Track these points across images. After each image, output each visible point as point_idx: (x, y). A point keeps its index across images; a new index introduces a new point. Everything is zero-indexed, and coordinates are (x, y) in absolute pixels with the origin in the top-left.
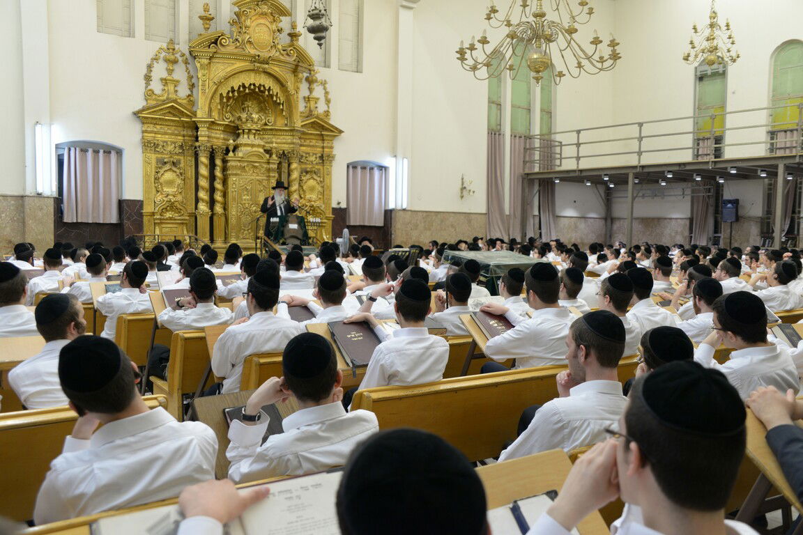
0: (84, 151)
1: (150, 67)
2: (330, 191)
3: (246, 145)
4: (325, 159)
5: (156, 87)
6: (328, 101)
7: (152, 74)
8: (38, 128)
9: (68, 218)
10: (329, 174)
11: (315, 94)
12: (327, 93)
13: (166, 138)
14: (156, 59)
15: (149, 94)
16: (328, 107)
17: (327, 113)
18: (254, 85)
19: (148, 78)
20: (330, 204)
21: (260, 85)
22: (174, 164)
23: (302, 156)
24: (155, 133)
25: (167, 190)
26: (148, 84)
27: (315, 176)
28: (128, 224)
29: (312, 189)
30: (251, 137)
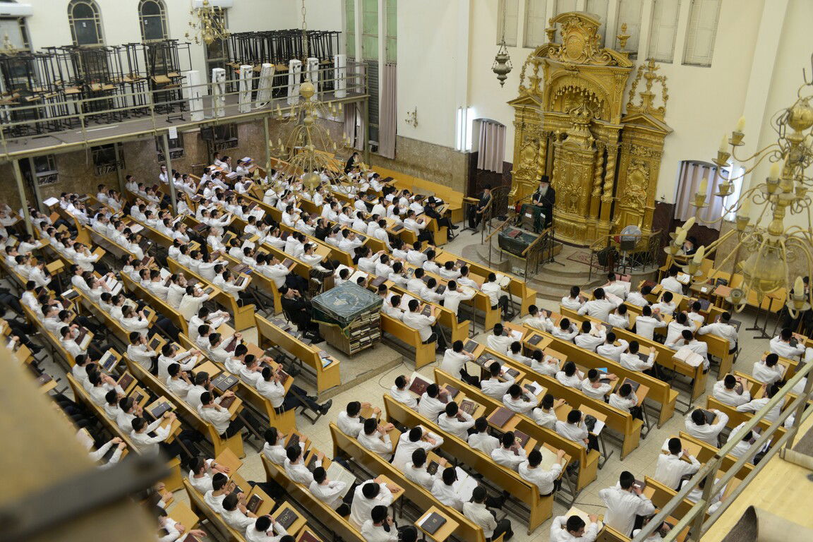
0: (490, 125)
1: (524, 68)
2: (656, 184)
4: (658, 155)
5: (527, 83)
6: (666, 98)
7: (525, 73)
8: (468, 109)
9: (480, 166)
10: (657, 169)
11: (653, 91)
12: (665, 90)
13: (530, 121)
14: (527, 62)
15: (522, 89)
16: (665, 104)
17: (662, 110)
18: (572, 87)
19: (522, 77)
20: (654, 197)
21: (577, 88)
22: (534, 141)
23: (633, 148)
24: (523, 117)
25: (528, 160)
26: (522, 81)
27: (642, 169)
28: (503, 177)
29: (637, 179)
30: (577, 129)
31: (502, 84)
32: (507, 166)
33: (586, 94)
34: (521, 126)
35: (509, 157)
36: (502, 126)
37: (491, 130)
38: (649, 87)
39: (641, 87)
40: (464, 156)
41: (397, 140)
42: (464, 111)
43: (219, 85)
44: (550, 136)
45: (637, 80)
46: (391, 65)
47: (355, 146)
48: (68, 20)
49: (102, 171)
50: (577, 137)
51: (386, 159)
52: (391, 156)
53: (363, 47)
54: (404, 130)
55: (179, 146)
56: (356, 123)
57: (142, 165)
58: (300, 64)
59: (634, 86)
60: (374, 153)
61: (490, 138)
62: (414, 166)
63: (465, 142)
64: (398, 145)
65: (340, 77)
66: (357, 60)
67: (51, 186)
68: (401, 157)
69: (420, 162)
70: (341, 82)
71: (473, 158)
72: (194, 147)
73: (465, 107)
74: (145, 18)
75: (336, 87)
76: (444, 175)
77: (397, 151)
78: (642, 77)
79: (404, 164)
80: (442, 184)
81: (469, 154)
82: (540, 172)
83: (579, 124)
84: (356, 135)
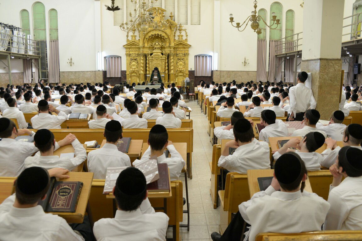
0: (112, 58)
2: (188, 65)
3: (155, 53)
4: (186, 55)
5: (130, 38)
6: (187, 36)
7: (129, 35)
8: (102, 52)
9: (108, 76)
10: (187, 59)
11: (182, 34)
12: (186, 33)
13: (133, 52)
15: (128, 40)
16: (187, 38)
17: (186, 40)
18: (155, 34)
19: (127, 36)
20: (188, 69)
21: (157, 34)
22: (135, 60)
23: (177, 54)
24: (129, 51)
25: (133, 67)
26: (127, 38)
27: (182, 60)
28: (122, 77)
29: (181, 65)
30: (157, 50)
32: (124, 73)
33: (161, 36)
34: (128, 55)
35: (124, 68)
36: (120, 57)
37: (112, 60)
38: (180, 33)
39: (178, 33)
41: (60, 74)
42: (100, 53)
44: (145, 56)
45: (175, 31)
46: (55, 41)
47: (32, 83)
50: (157, 53)
52: (57, 82)
53: (34, 35)
54: (64, 68)
56: (32, 71)
59: (175, 33)
61: (112, 64)
64: (61, 76)
68: (63, 81)
71: (105, 73)
73: (100, 51)
77: (61, 79)
78: (178, 30)
81: (103, 71)
82: (142, 69)
83: (158, 48)
84: (32, 77)
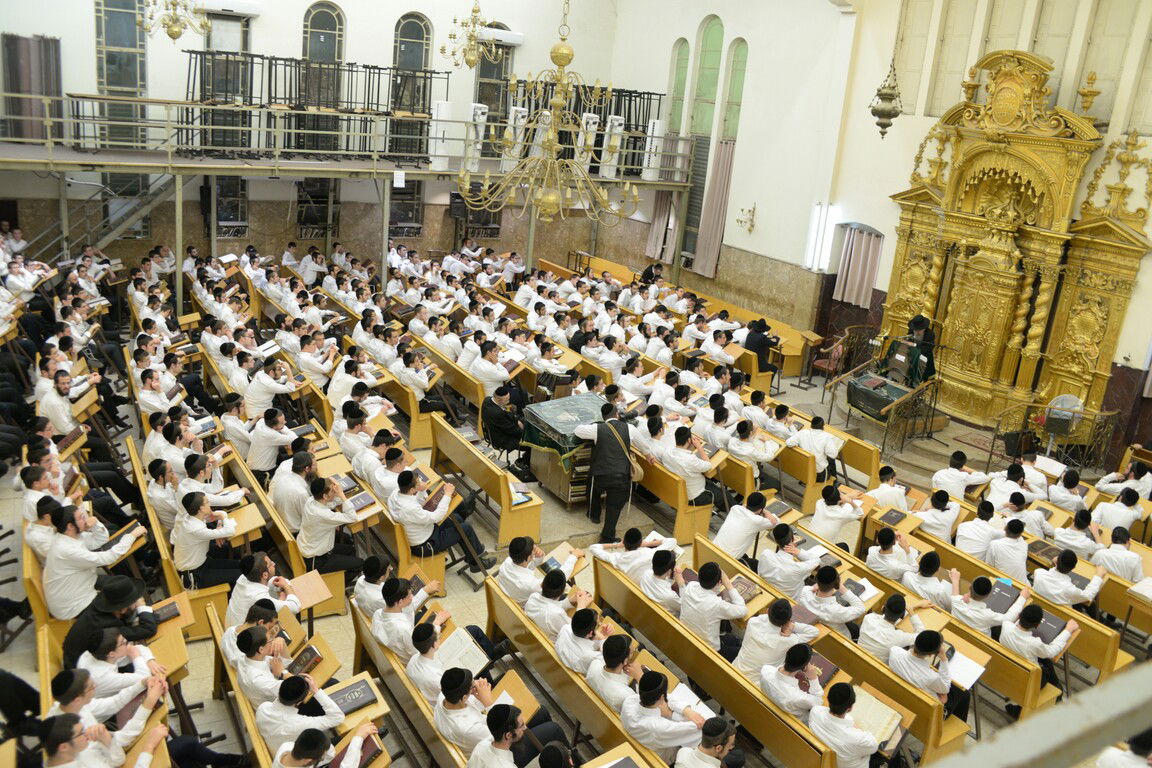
0: (861, 232)
1: (922, 147)
2: (1117, 335)
4: (1123, 286)
5: (924, 170)
7: (923, 154)
8: (831, 208)
10: (1122, 309)
11: (1129, 183)
13: (923, 228)
14: (928, 138)
15: (916, 177)
16: (1149, 205)
17: (1141, 214)
19: (918, 160)
20: (1111, 356)
21: (1003, 171)
22: (925, 259)
23: (1084, 275)
24: (912, 221)
25: (912, 287)
26: (917, 166)
27: (1095, 309)
28: (871, 314)
29: (1085, 326)
30: (996, 238)
31: (883, 134)
32: (879, 296)
33: (1017, 181)
34: (906, 235)
35: (883, 283)
36: (879, 236)
37: (861, 240)
38: (1123, 176)
39: (1110, 176)
40: (814, 277)
41: (722, 249)
42: (824, 209)
43: (476, 126)
44: (951, 250)
45: (1103, 166)
46: (728, 142)
47: (661, 258)
48: (301, 29)
49: (306, 234)
50: (993, 251)
51: (702, 278)
52: (709, 274)
53: (692, 117)
54: (734, 236)
55: (417, 221)
56: (667, 225)
57: (361, 236)
58: (598, 120)
59: (1097, 175)
60: (687, 269)
61: (858, 255)
62: (740, 291)
63: (819, 257)
64: (722, 259)
65: (653, 150)
66: (682, 134)
67: (236, 241)
68: (724, 277)
69: (751, 286)
70: (653, 158)
71: (828, 282)
72: (437, 226)
73: (825, 202)
74: (402, 43)
75: (645, 164)
76: (781, 306)
77: (719, 267)
78: (1114, 161)
79: (727, 287)
80: (777, 319)
81: (824, 274)
82: (928, 304)
83: (1000, 231)
84: (664, 242)
